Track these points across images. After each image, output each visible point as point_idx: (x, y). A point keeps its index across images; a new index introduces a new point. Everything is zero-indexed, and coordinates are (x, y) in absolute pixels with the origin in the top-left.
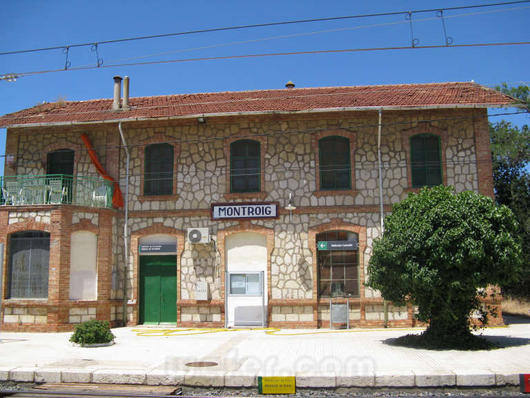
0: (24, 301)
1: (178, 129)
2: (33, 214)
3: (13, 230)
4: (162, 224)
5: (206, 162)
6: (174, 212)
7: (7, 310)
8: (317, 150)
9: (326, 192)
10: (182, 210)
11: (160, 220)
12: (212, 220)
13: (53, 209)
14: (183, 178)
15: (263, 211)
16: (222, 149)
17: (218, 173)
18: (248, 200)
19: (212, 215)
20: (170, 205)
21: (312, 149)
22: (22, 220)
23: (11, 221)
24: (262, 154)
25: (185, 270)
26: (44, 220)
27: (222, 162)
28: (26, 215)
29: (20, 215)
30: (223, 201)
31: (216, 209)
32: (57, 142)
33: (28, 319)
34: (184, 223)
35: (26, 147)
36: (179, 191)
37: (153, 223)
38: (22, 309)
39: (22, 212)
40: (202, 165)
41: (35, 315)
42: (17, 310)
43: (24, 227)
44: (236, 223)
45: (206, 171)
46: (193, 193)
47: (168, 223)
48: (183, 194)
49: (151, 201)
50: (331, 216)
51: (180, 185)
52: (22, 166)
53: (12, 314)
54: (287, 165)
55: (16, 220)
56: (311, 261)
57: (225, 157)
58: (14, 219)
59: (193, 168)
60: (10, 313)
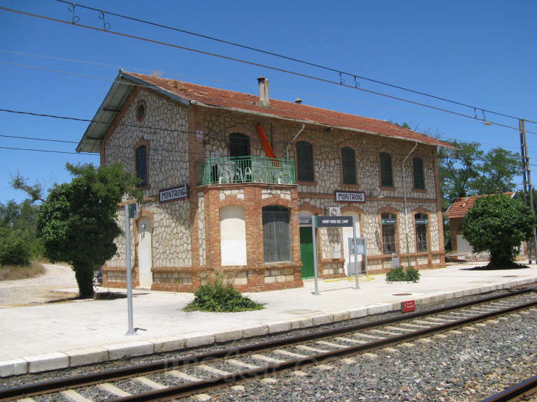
0: (281, 264)
1: (313, 132)
2: (279, 192)
3: (266, 204)
4: (309, 203)
5: (330, 160)
6: (316, 194)
7: (267, 273)
8: (379, 160)
9: (384, 188)
10: (319, 193)
11: (307, 200)
12: (336, 202)
13: (292, 188)
14: (319, 169)
15: (359, 197)
16: (337, 152)
17: (336, 168)
18: (351, 190)
19: (335, 199)
20: (312, 189)
21: (377, 159)
22: (271, 196)
23: (264, 197)
24: (356, 158)
25: (323, 238)
26: (286, 196)
27: (337, 161)
28: (274, 192)
29: (269, 191)
30: (340, 189)
31: (337, 194)
32: (235, 126)
33: (281, 279)
34: (321, 204)
35: (210, 126)
36: (317, 179)
37: (304, 202)
38: (277, 271)
39: (271, 189)
40: (327, 161)
41: (286, 275)
42: (273, 272)
43: (273, 202)
44: (347, 205)
45: (330, 166)
46: (325, 181)
47: (312, 203)
48: (319, 182)
49: (302, 185)
50: (387, 203)
51: (317, 175)
52: (209, 143)
53: (270, 276)
54: (367, 168)
55: (267, 196)
56: (379, 231)
57: (339, 158)
58: (265, 195)
59: (323, 164)
60: (268, 275)
